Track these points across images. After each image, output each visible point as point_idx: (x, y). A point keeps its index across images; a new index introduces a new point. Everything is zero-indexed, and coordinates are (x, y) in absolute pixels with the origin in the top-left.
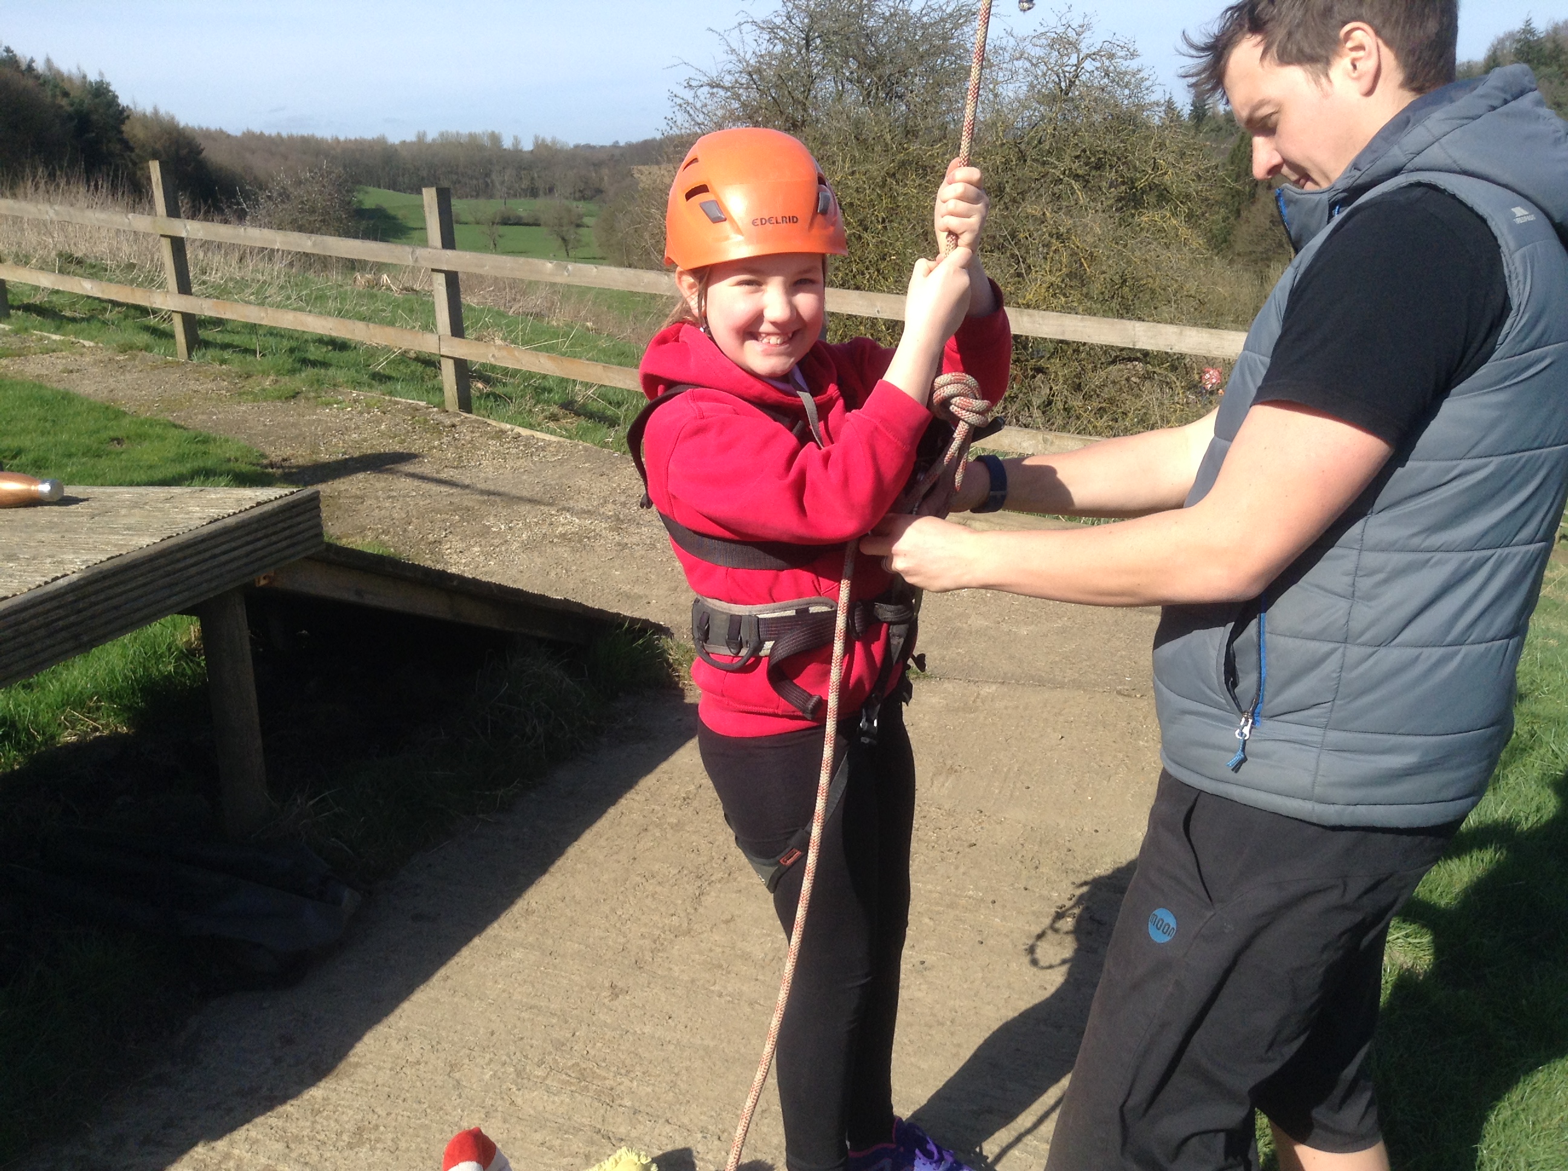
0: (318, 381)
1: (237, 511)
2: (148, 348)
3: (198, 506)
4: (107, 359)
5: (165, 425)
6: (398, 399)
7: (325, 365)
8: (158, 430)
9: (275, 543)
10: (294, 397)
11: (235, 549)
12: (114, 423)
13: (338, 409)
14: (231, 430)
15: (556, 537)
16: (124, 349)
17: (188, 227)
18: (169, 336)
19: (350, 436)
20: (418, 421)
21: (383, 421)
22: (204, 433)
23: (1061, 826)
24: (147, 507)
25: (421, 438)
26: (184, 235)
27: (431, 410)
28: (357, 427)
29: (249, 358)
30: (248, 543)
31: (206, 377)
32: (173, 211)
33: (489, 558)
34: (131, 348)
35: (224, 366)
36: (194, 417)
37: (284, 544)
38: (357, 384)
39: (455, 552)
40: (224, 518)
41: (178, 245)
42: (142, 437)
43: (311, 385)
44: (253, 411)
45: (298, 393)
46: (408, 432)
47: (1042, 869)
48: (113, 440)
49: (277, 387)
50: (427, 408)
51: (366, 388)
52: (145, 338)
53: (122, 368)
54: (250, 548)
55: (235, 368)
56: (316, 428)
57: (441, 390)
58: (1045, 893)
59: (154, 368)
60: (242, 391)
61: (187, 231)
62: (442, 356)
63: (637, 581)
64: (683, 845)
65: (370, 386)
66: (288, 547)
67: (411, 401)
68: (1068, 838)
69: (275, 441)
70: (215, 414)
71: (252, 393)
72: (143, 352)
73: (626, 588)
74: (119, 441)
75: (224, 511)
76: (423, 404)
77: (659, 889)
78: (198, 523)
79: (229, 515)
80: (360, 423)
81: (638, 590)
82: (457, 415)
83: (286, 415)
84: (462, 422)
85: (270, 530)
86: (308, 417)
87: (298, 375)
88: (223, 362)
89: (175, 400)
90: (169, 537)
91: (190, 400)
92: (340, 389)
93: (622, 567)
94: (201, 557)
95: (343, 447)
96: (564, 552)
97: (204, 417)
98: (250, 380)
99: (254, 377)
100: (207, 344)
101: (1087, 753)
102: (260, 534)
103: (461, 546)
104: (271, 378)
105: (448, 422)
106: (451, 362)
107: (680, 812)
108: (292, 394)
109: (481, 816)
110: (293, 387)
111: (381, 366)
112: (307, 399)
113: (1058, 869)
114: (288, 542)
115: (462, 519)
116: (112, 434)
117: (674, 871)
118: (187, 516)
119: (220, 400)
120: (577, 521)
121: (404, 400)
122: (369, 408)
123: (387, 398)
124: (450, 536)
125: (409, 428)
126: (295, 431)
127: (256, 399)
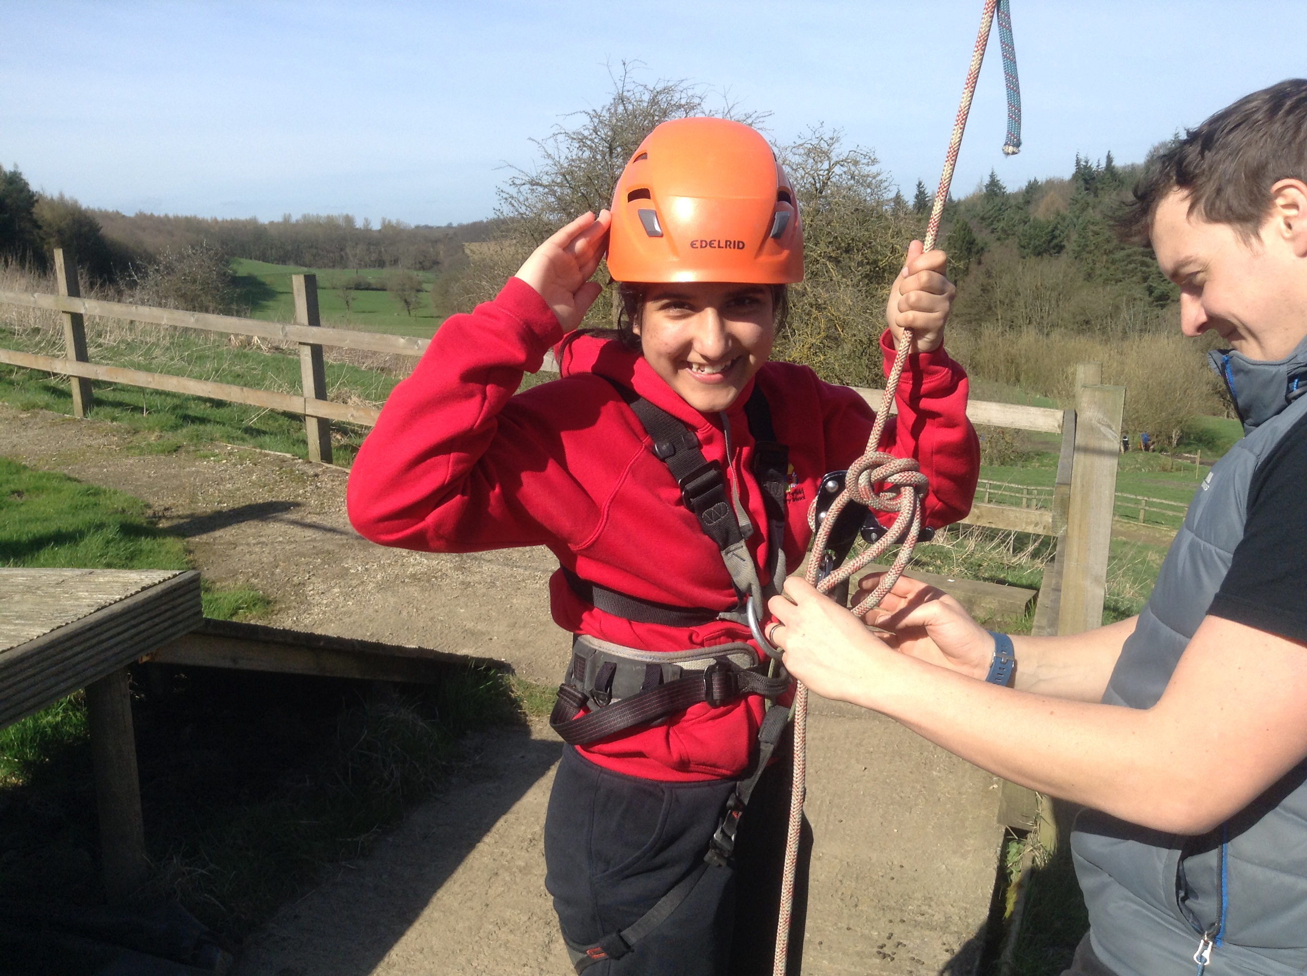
0: (197, 436)
1: (123, 597)
2: (47, 407)
3: (87, 591)
4: (11, 416)
5: (61, 479)
6: (267, 451)
7: (203, 420)
8: (55, 483)
9: (157, 625)
10: (175, 451)
11: (119, 634)
12: (15, 476)
13: (214, 461)
14: (120, 482)
15: (407, 577)
16: (27, 408)
17: (87, 305)
18: (67, 395)
19: (224, 486)
20: (285, 472)
21: (254, 472)
22: (95, 486)
23: (873, 861)
24: (39, 592)
25: (287, 487)
26: (82, 311)
27: (296, 461)
28: (231, 478)
29: (137, 416)
30: (134, 626)
31: (98, 433)
32: (74, 291)
33: (347, 598)
34: (34, 407)
35: (114, 423)
36: (87, 470)
37: (166, 624)
38: (231, 439)
39: (318, 594)
40: (110, 604)
41: (77, 320)
42: (39, 490)
43: (192, 440)
44: (140, 463)
45: (179, 447)
46: (276, 481)
47: (860, 908)
48: (13, 492)
49: (161, 441)
50: (293, 460)
51: (241, 442)
52: (46, 398)
53: (25, 425)
54: (133, 631)
55: (125, 425)
56: (195, 479)
57: (305, 442)
58: (867, 932)
59: (53, 425)
60: (130, 445)
61: (85, 308)
62: (308, 415)
63: (479, 619)
64: (532, 889)
65: (243, 440)
66: (171, 626)
67: (279, 454)
68: (881, 874)
69: (158, 491)
70: (106, 467)
71: (139, 447)
72: (44, 411)
73: (470, 625)
74: (19, 493)
75: (111, 597)
76: (289, 456)
77: (511, 937)
78: (87, 610)
79: (116, 602)
80: (233, 474)
81: (481, 627)
82: (319, 465)
83: (169, 467)
84: (324, 472)
85: (153, 614)
86: (188, 469)
87: (179, 431)
88: (114, 419)
89: (70, 455)
90: (59, 627)
91: (84, 454)
92: (216, 443)
93: (467, 605)
94: (88, 644)
95: (219, 497)
96: (414, 591)
97: (96, 470)
98: (138, 436)
99: (142, 433)
100: (100, 403)
101: (889, 784)
102: (143, 618)
103: (322, 587)
104: (156, 434)
105: (311, 473)
106: (315, 421)
107: (527, 855)
108: (174, 447)
109: (343, 863)
110: (175, 441)
111: (252, 421)
112: (188, 452)
113: (875, 907)
114: (170, 622)
115: (324, 562)
116: (13, 487)
117: (524, 918)
118: (76, 603)
119: (111, 454)
120: (426, 561)
121: (272, 453)
122: (242, 459)
123: (258, 450)
124: (313, 578)
125: (277, 478)
126: (176, 482)
127: (142, 453)
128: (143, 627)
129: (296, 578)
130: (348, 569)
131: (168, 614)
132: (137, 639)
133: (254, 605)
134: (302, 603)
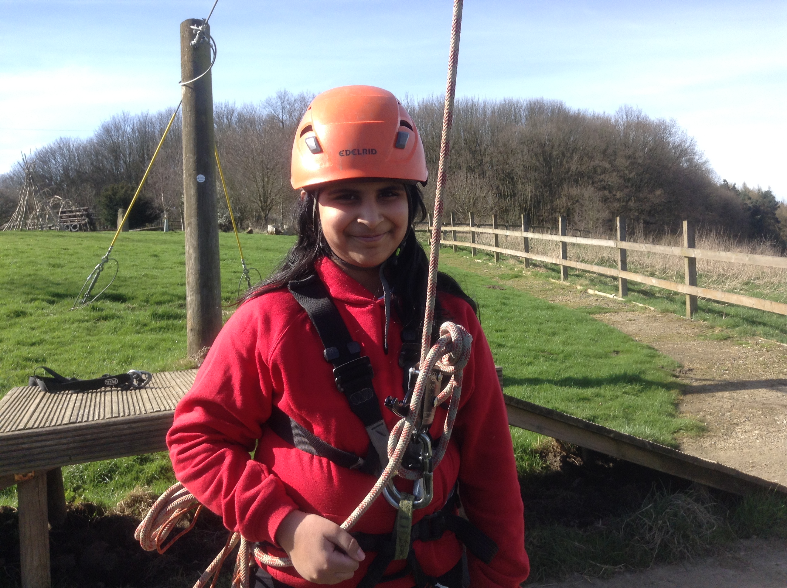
0: (745, 332)
4: (653, 315)
5: (646, 347)
8: (639, 349)
10: (725, 339)
13: (744, 347)
16: (665, 311)
18: (684, 305)
21: (764, 355)
26: (694, 256)
29: (718, 319)
31: (691, 327)
32: (691, 245)
34: (667, 311)
35: (703, 322)
38: (766, 335)
39: (742, 432)
41: (691, 261)
42: (628, 352)
43: (740, 334)
44: (698, 344)
45: (729, 338)
48: (614, 351)
49: (721, 333)
51: (772, 338)
53: (656, 320)
55: (708, 323)
56: (723, 356)
60: (702, 334)
61: (696, 254)
65: (775, 336)
69: (695, 360)
70: (678, 345)
71: (706, 336)
72: (673, 314)
80: (749, 355)
83: (714, 348)
86: (724, 350)
87: (737, 328)
88: (705, 320)
89: (665, 337)
91: (672, 337)
92: (755, 337)
95: (729, 367)
98: (711, 330)
99: (714, 328)
100: (700, 309)
104: (721, 329)
108: (726, 337)
110: (730, 334)
112: (733, 341)
116: (618, 349)
119: (687, 338)
122: (762, 347)
123: (778, 343)
124: (747, 422)
125: (777, 361)
126: (710, 356)
127: (705, 339)
129: (736, 420)
130: (776, 421)
133: (692, 430)
134: (726, 435)
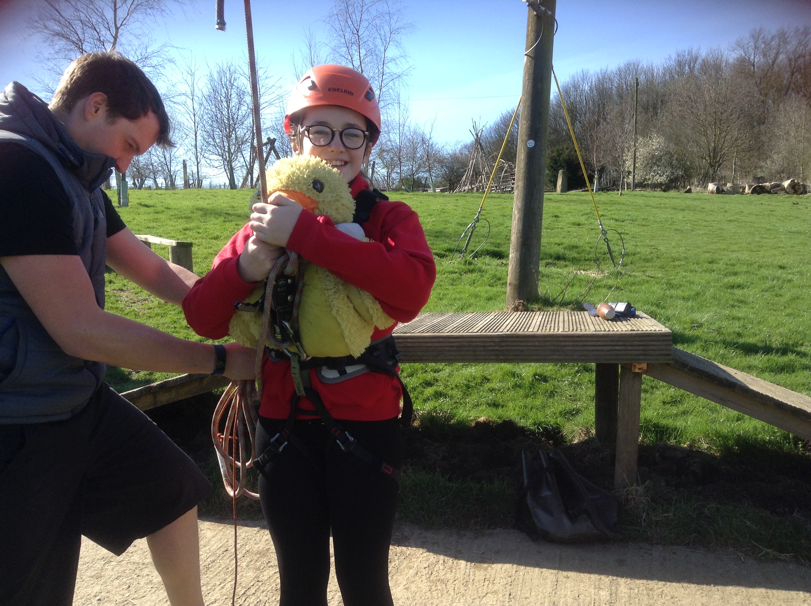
9: (630, 350)
37: (638, 352)
54: (611, 348)
128: (617, 348)
131: (642, 348)
132: (612, 353)
